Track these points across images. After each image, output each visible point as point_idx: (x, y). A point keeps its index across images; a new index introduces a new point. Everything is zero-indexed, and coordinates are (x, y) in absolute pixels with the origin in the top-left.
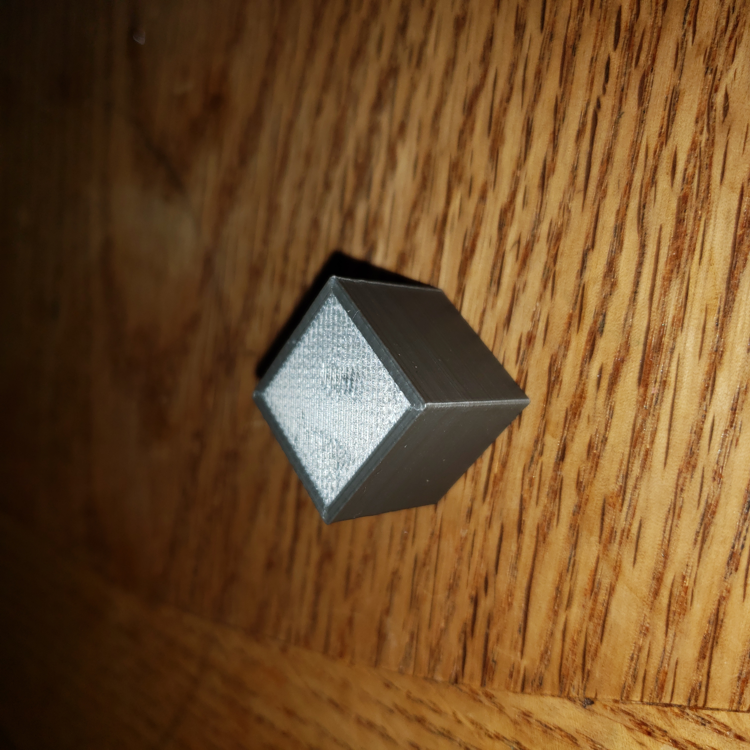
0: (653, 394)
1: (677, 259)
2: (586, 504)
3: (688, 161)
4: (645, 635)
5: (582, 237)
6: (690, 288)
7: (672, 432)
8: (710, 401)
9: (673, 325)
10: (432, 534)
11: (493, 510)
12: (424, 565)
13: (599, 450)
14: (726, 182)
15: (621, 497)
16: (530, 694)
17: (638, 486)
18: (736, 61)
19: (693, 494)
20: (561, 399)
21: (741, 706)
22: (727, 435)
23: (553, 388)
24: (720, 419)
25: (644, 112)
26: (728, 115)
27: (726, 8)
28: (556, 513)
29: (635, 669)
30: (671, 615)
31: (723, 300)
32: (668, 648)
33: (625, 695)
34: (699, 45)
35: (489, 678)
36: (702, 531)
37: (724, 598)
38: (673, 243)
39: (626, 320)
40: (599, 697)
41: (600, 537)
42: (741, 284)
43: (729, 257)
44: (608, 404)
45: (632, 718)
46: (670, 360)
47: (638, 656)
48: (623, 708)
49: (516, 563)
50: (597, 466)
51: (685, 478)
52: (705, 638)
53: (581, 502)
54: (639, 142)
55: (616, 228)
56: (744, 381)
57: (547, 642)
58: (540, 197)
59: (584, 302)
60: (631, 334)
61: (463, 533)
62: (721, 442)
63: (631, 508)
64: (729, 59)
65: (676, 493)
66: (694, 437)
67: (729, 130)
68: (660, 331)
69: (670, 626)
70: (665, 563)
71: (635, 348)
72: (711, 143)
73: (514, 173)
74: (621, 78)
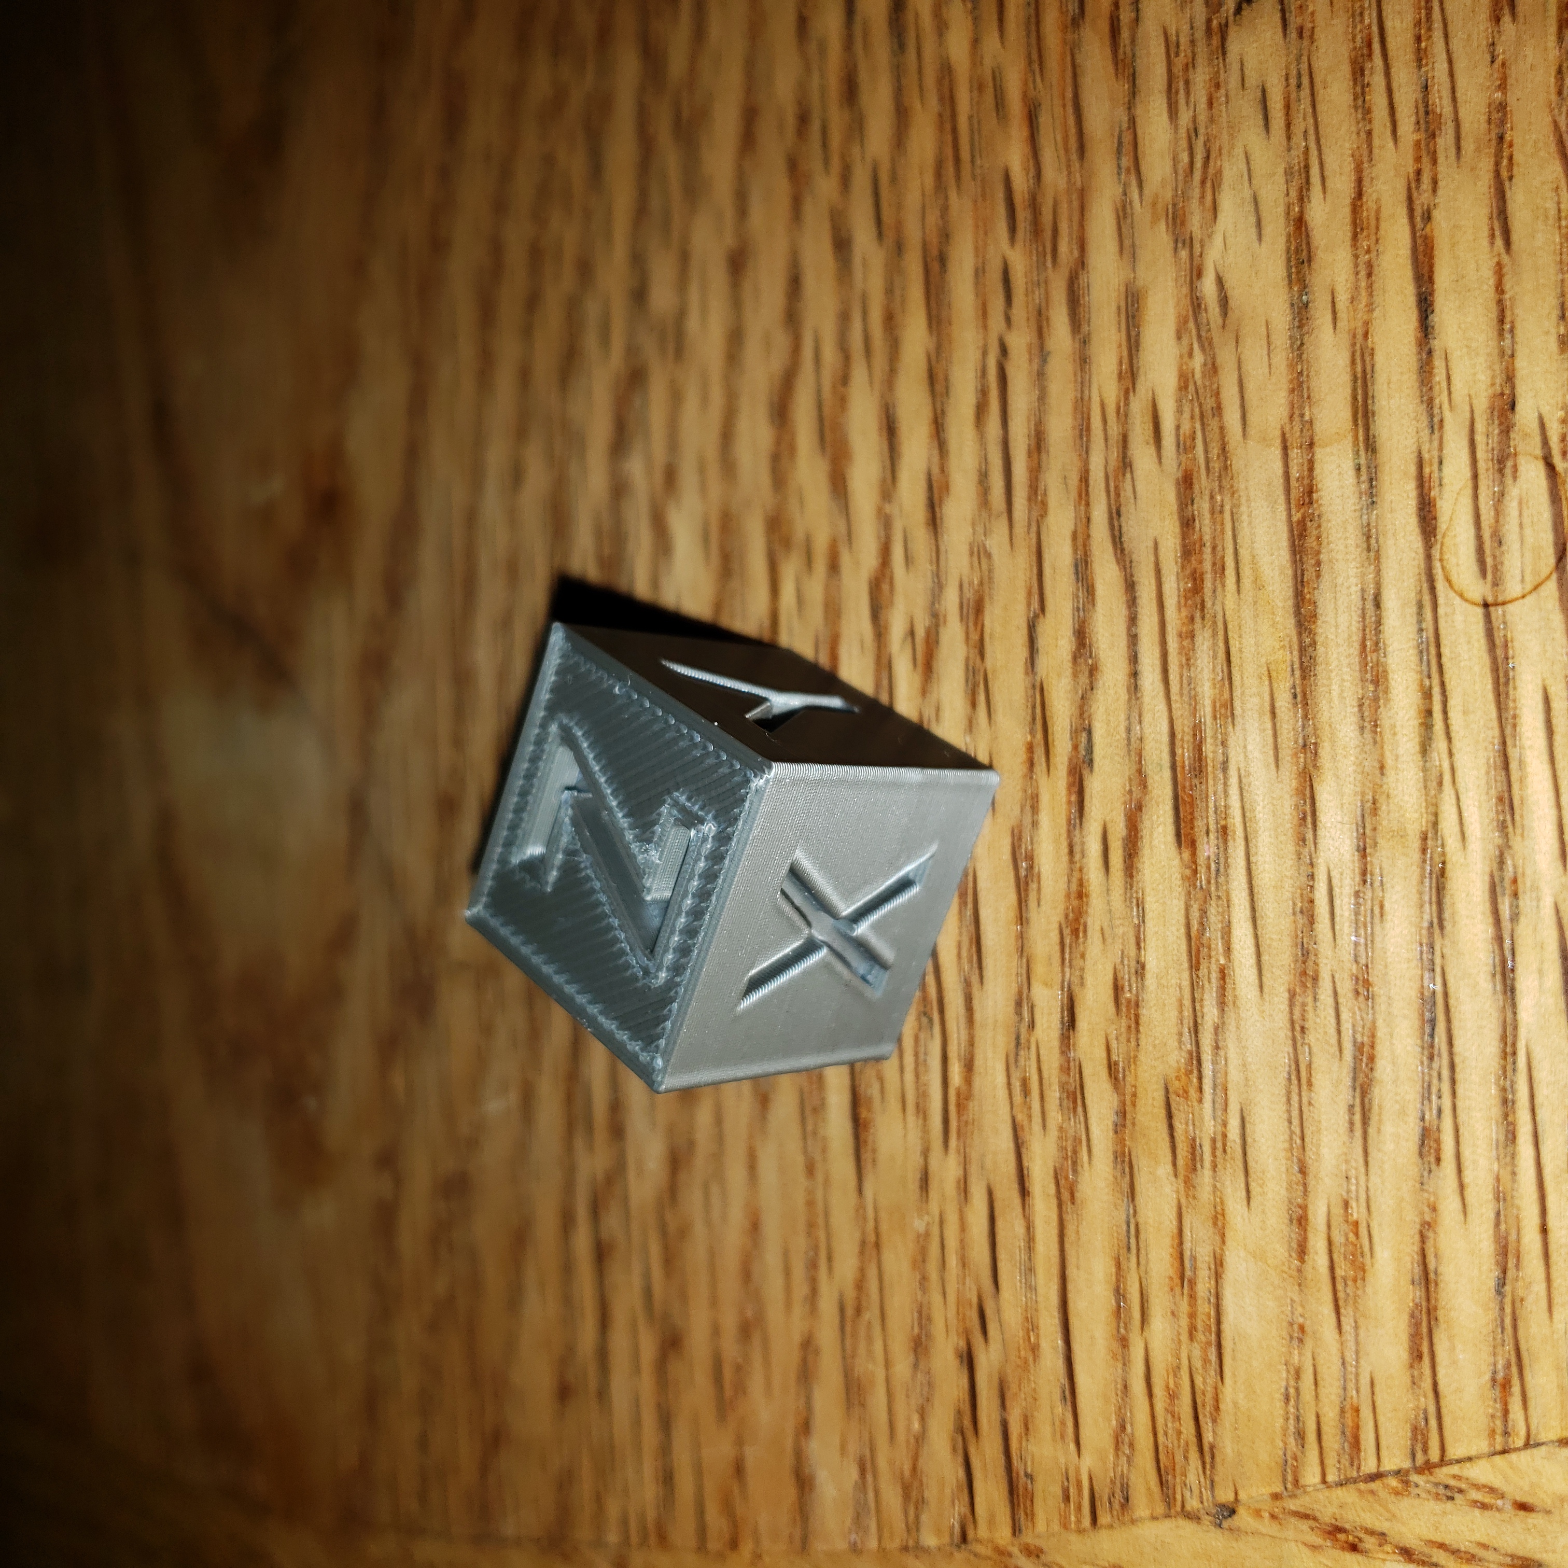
0: (1209, 858)
1: (1197, 593)
2: (1134, 1105)
3: (1179, 411)
4: (1301, 1341)
5: (1021, 596)
6: (1231, 642)
7: (1259, 922)
8: (1315, 844)
9: (1215, 718)
10: (863, 1243)
11: (965, 1164)
12: (858, 1311)
13: (1134, 991)
14: (1252, 431)
15: (1195, 1072)
16: (1111, 1527)
17: (1220, 1044)
18: (1221, 217)
19: (1325, 1033)
20: (1045, 907)
21: (1510, 1439)
22: (1361, 901)
23: (1026, 890)
24: (1342, 874)
25: (1085, 342)
26: (1230, 313)
27: (1183, 132)
28: (1084, 1137)
29: (1298, 1419)
30: (1340, 1287)
31: (1296, 647)
32: (1350, 1356)
33: (1290, 1478)
34: (1154, 205)
35: (1026, 1514)
36: (1358, 1101)
37: (1429, 1224)
38: (1183, 567)
39: (1129, 730)
40: (1242, 1496)
41: (1174, 1164)
42: (1319, 611)
43: (1288, 565)
44: (1131, 897)
45: (1314, 1524)
46: (1225, 784)
47: (1297, 1390)
48: (1293, 1508)
49: (1030, 1259)
50: (1137, 1023)
51: (1304, 1005)
52: (1412, 1316)
53: (1123, 1103)
54: (1086, 398)
55: (1076, 566)
56: (1367, 791)
57: (1120, 1408)
58: (933, 542)
59: (1048, 714)
60: (1144, 753)
61: (919, 1225)
62: (1353, 917)
63: (1219, 1091)
64: (1209, 215)
65: (1294, 1040)
66: (1302, 920)
67: (1237, 338)
68: (1195, 735)
69: (1342, 1311)
70: (1305, 1185)
71: (1157, 778)
72: (1213, 369)
73: (880, 511)
74: (1033, 292)
